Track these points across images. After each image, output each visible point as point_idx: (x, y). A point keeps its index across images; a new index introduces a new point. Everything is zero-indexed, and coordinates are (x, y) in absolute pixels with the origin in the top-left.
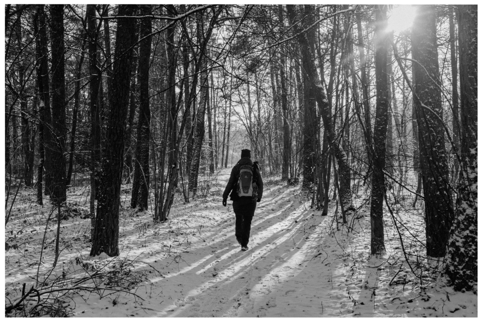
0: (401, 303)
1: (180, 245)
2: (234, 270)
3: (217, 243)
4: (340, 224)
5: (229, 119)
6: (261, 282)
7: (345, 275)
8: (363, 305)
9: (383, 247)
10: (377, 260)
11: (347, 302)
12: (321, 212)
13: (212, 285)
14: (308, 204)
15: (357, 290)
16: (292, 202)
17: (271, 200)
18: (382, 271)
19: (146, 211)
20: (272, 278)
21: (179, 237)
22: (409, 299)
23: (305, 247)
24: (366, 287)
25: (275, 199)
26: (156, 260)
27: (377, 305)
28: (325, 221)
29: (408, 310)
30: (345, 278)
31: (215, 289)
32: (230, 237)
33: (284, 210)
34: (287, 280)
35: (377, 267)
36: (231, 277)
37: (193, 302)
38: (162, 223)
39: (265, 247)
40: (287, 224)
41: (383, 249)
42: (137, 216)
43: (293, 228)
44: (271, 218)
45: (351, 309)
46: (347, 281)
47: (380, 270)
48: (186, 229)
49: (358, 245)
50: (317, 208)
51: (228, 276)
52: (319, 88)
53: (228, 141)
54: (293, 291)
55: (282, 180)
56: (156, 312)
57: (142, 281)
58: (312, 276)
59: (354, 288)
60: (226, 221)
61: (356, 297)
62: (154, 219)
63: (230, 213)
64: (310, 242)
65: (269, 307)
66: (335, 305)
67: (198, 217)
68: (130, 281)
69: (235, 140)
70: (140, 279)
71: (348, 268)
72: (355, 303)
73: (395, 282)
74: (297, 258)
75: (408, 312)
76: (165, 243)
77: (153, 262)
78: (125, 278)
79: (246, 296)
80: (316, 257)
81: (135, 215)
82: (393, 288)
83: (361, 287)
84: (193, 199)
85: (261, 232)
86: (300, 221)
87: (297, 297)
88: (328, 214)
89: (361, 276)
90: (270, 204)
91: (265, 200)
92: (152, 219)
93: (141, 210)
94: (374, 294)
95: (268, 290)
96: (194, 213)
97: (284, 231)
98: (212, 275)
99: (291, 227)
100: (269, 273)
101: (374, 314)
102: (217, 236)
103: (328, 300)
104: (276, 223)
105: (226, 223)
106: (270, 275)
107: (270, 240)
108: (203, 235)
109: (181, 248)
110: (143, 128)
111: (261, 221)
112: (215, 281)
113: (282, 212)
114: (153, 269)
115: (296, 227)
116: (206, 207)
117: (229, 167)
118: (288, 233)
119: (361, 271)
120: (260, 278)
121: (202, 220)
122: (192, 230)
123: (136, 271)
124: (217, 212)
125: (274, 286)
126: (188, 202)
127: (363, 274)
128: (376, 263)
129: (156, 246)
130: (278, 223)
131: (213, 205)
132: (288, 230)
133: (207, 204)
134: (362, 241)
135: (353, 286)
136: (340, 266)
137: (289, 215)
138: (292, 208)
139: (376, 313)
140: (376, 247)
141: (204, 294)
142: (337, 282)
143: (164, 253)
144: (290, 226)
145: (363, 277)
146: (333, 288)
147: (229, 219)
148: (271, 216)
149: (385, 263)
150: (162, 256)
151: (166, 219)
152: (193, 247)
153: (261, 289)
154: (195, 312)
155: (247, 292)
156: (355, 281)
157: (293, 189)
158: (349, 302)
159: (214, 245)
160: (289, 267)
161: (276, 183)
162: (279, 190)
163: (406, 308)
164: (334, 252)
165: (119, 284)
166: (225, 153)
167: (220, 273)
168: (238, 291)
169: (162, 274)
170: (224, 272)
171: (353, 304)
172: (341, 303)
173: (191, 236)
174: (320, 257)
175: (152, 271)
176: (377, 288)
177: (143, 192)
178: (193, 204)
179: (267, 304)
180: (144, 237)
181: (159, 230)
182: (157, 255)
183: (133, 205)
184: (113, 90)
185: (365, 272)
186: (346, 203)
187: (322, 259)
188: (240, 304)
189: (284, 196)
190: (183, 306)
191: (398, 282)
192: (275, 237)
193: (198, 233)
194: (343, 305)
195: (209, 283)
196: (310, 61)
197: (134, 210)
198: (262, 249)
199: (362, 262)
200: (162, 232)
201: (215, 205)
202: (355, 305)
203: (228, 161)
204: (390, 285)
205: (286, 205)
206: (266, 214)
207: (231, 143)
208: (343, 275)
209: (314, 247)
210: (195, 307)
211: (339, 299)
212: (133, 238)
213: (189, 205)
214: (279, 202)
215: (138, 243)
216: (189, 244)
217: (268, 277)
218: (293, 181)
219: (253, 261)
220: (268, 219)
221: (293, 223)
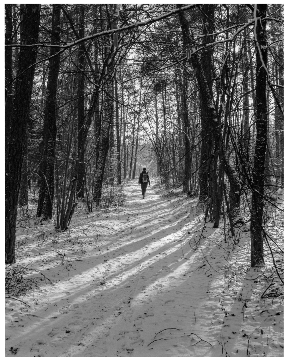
0: (269, 316)
1: (75, 253)
2: (121, 278)
3: (111, 252)
4: (227, 237)
5: (138, 134)
6: (145, 291)
7: (224, 286)
8: (234, 317)
9: (261, 260)
10: (254, 273)
11: (220, 313)
12: (212, 225)
13: (98, 293)
14: (202, 216)
15: (231, 302)
16: (189, 214)
17: (170, 212)
18: (258, 283)
19: (50, 220)
20: (155, 288)
21: (75, 246)
22: (277, 312)
23: (192, 258)
24: (240, 299)
25: (174, 210)
26: (49, 268)
27: (246, 317)
28: (216, 233)
29: (275, 323)
30: (222, 290)
31: (100, 297)
32: (124, 247)
33: (180, 221)
34: (169, 289)
35: (254, 280)
36: (117, 286)
37: (76, 309)
38: (63, 232)
39: (155, 257)
40: (180, 235)
41: (261, 262)
42: (42, 224)
43: (185, 239)
44: (166, 229)
45: (222, 320)
46: (223, 292)
47: (257, 282)
48: (83, 238)
49: (241, 257)
50: (210, 220)
51: (115, 285)
52: (211, 108)
53: (136, 154)
54: (173, 301)
55: (183, 192)
56: (39, 318)
57: (31, 288)
58: (193, 287)
59: (229, 300)
60: (124, 231)
61: (228, 309)
62: (56, 228)
63: (129, 223)
64: (198, 253)
65: (147, 317)
66: (209, 316)
67: (98, 226)
68: (20, 287)
69: (143, 153)
70: (30, 286)
71: (227, 280)
72: (226, 315)
73: (267, 295)
74: (183, 268)
75: (275, 325)
76: (61, 251)
77: (46, 270)
78: (15, 285)
79: (128, 305)
80: (201, 268)
81: (40, 224)
82: (264, 301)
83: (235, 299)
84: (97, 208)
85: (154, 243)
86: (192, 233)
87: (174, 307)
88: (220, 227)
89: (237, 288)
90: (168, 215)
91: (164, 211)
92: (54, 228)
93: (45, 219)
94: (245, 306)
95: (150, 300)
96: (94, 223)
97: (176, 242)
98: (99, 284)
99: (184, 238)
100: (154, 283)
101: (242, 325)
102: (112, 245)
103: (203, 310)
104: (170, 234)
105: (123, 233)
106: (154, 285)
107: (161, 251)
108: (99, 244)
109: (76, 257)
110: (49, 142)
111: (157, 231)
112: (101, 289)
113: (178, 223)
114: (44, 277)
115: (188, 239)
116: (107, 217)
117: (137, 179)
118: (179, 244)
119: (238, 283)
120: (144, 287)
121: (100, 230)
122: (90, 239)
123: (27, 279)
124: (116, 222)
125: (156, 295)
126: (92, 212)
127: (239, 286)
128: (253, 275)
129: (52, 254)
130: (172, 234)
131: (114, 215)
132: (180, 241)
133: (109, 214)
134: (246, 253)
135: (228, 297)
136: (221, 278)
137: (183, 226)
138: (188, 220)
139: (244, 325)
140: (255, 260)
141: (89, 302)
142: (215, 292)
143: (58, 262)
144: (182, 237)
145: (239, 289)
146: (210, 299)
147: (126, 229)
148: (167, 227)
149: (261, 276)
150: (56, 264)
151: (67, 228)
152: (87, 256)
153: (143, 298)
154: (77, 319)
155: (129, 301)
156: (231, 293)
157: (192, 201)
158: (222, 313)
159: (108, 254)
160: (173, 277)
161: (177, 195)
162: (178, 202)
163: (273, 320)
164: (218, 264)
165: (10, 291)
166: (133, 165)
167: (108, 282)
168: (122, 300)
169: (52, 281)
170: (112, 281)
171: (224, 315)
172: (214, 314)
173: (87, 244)
174: (204, 268)
175: (43, 279)
176: (250, 300)
177: (47, 202)
178: (96, 214)
179: (145, 314)
180: (43, 245)
181: (58, 239)
182: (51, 263)
183: (39, 214)
184: (14, 109)
185: (241, 284)
186: (235, 216)
187: (206, 270)
188: (120, 313)
189: (182, 208)
190: (67, 313)
191: (271, 295)
192: (167, 247)
193: (95, 243)
194: (216, 316)
195: (96, 291)
196: (203, 84)
197: (38, 218)
198: (151, 259)
199: (241, 274)
200: (61, 240)
201: (116, 215)
202: (226, 316)
203: (136, 173)
204: (262, 297)
205: (183, 216)
206: (163, 224)
207: (139, 156)
208: (221, 287)
209: (200, 258)
210: (78, 315)
211: (213, 310)
212: (33, 246)
213: (92, 215)
214: (177, 213)
215: (36, 251)
216: (83, 252)
217: (152, 287)
218: (192, 193)
219: (140, 270)
220: (163, 230)
221: (186, 234)
